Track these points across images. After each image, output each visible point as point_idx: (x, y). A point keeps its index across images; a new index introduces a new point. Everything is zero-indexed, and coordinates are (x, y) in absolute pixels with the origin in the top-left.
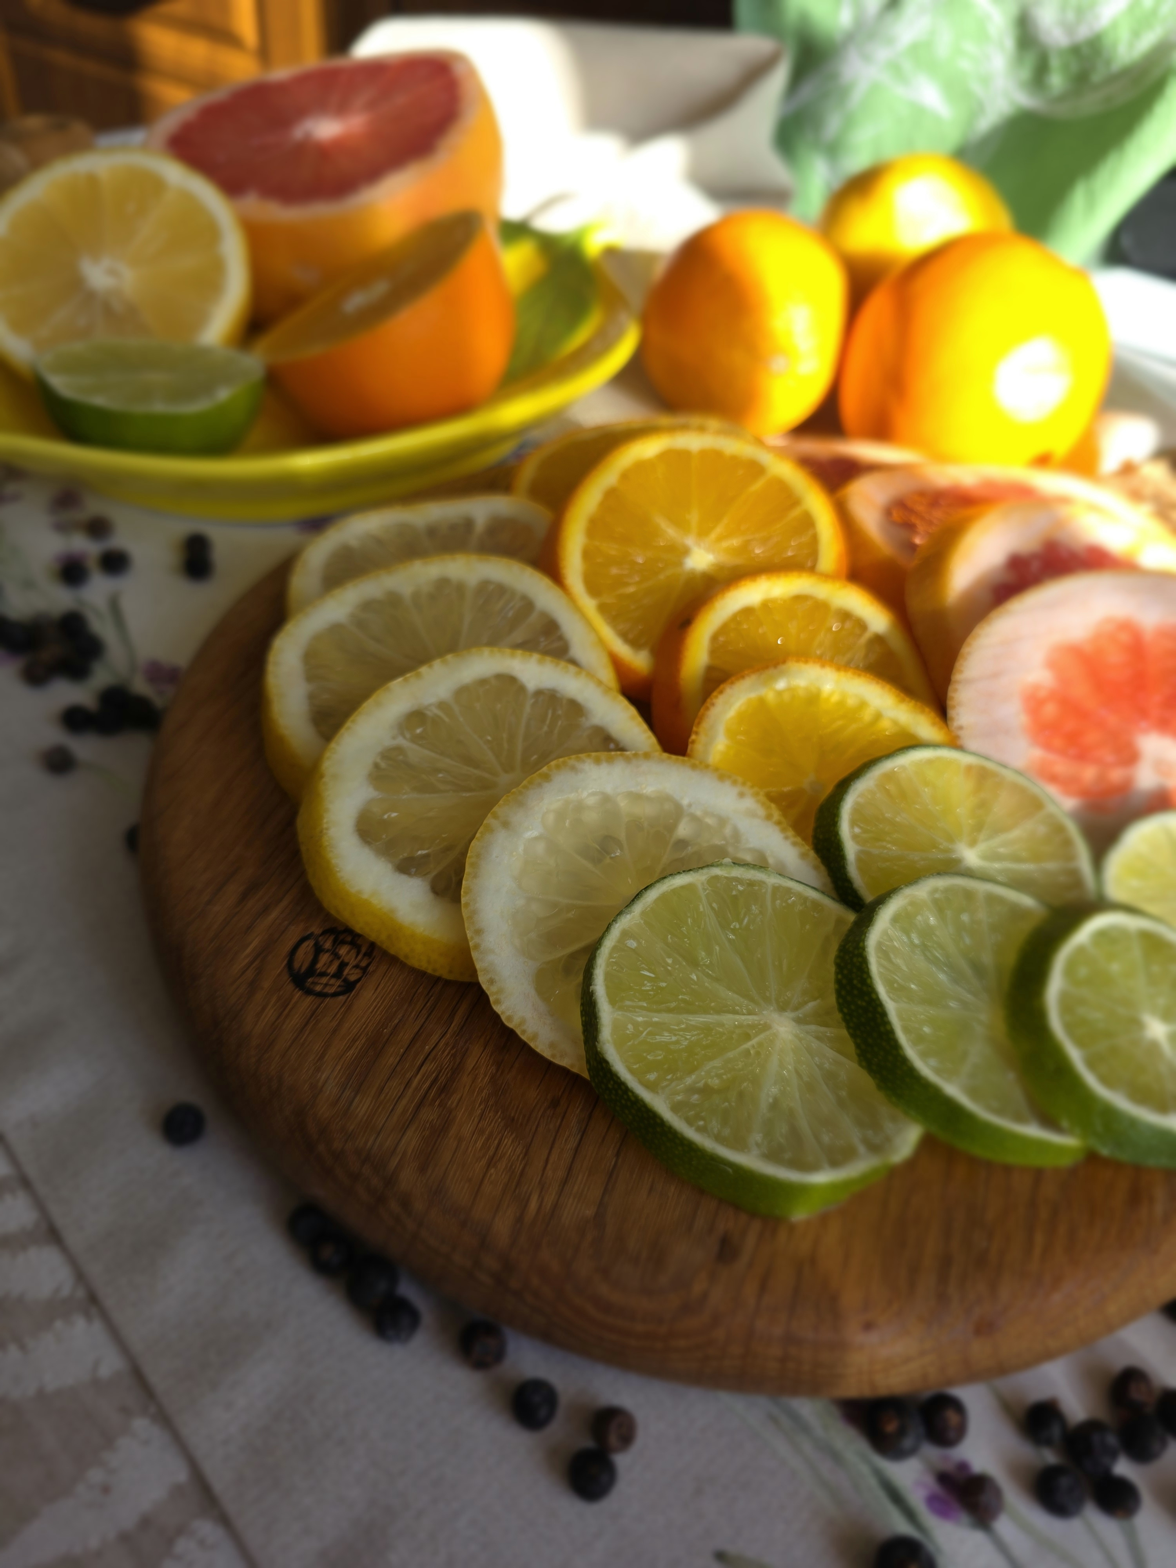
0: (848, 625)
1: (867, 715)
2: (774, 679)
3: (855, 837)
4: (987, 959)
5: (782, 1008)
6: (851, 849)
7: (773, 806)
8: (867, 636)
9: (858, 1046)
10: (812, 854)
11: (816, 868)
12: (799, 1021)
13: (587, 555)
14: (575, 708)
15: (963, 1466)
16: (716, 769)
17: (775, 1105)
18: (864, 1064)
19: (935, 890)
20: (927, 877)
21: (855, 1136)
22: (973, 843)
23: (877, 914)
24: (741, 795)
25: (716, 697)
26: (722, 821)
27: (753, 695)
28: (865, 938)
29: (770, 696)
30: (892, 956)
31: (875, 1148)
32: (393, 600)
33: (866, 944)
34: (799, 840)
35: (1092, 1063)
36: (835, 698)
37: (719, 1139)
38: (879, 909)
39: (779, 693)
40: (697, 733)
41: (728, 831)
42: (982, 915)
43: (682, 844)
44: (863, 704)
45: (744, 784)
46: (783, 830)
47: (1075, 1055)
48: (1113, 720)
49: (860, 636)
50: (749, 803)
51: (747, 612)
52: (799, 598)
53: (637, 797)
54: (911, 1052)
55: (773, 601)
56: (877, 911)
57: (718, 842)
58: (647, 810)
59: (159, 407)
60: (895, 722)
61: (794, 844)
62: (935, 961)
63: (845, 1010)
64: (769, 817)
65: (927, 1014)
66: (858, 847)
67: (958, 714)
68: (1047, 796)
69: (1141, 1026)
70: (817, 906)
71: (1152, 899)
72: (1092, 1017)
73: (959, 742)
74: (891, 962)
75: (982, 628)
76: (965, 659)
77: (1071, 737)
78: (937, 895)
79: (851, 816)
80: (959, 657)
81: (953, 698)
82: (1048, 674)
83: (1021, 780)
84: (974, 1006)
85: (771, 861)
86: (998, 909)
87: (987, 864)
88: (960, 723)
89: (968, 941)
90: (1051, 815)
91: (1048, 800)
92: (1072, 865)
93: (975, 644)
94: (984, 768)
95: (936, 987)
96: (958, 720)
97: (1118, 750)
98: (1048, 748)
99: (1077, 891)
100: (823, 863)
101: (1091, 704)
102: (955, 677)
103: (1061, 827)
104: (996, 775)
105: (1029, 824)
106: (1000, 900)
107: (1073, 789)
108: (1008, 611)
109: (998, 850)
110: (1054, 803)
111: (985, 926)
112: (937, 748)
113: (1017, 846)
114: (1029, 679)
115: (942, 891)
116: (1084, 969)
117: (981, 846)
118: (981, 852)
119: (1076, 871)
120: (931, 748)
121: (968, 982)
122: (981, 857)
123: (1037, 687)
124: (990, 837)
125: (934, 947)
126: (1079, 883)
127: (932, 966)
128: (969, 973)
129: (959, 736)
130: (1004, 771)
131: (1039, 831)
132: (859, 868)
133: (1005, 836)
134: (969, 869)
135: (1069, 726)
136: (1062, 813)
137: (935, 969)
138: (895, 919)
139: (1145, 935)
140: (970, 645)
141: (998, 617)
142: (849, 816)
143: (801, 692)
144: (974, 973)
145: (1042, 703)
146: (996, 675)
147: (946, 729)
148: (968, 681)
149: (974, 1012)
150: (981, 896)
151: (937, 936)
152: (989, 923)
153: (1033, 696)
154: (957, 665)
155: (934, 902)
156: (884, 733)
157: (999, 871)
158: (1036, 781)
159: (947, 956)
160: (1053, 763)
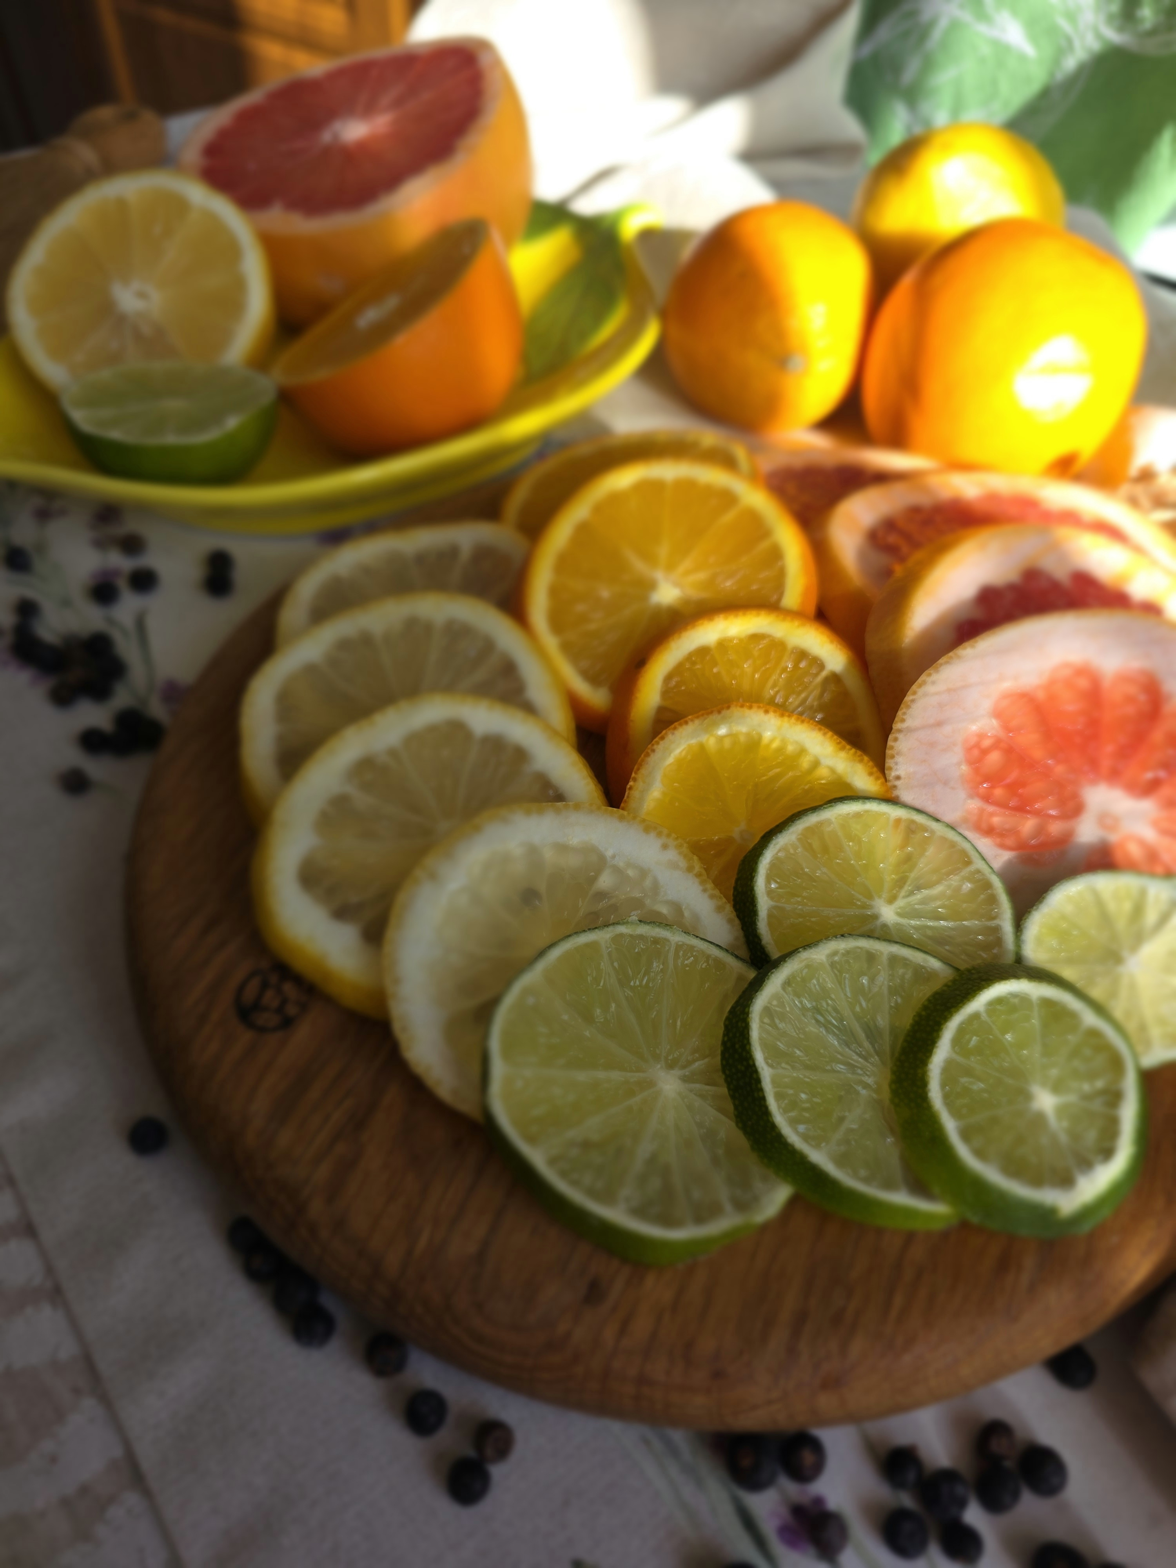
0: (803, 664)
1: (805, 763)
2: (716, 725)
3: (770, 893)
4: (883, 1021)
5: (671, 1066)
6: (763, 904)
7: (694, 856)
8: (824, 674)
9: (736, 1108)
10: (729, 908)
11: (730, 921)
12: (685, 1079)
13: (554, 592)
14: (520, 755)
15: (819, 1501)
16: (644, 821)
17: (652, 1161)
18: (740, 1125)
19: (835, 953)
20: (830, 940)
21: (723, 1194)
22: (891, 900)
23: (768, 979)
24: (665, 847)
25: (658, 743)
26: (644, 873)
27: (693, 741)
28: (750, 1004)
29: (711, 742)
30: (777, 1021)
31: (742, 1206)
32: (366, 640)
33: (751, 1009)
34: (717, 892)
35: (966, 1135)
36: (775, 745)
37: (591, 1193)
38: (772, 973)
39: (721, 739)
40: (635, 780)
41: (648, 883)
42: (882, 978)
43: (601, 895)
44: (802, 751)
45: (668, 836)
46: (702, 883)
47: (950, 1125)
48: (1060, 770)
49: (816, 675)
50: (672, 855)
51: (703, 651)
52: (756, 638)
53: (562, 848)
54: (779, 1119)
55: (730, 640)
56: (769, 976)
57: (637, 894)
58: (573, 861)
59: (171, 439)
60: (832, 770)
61: (712, 897)
62: (827, 1026)
63: (727, 1072)
64: (690, 869)
65: (807, 1080)
66: (772, 903)
67: (896, 764)
68: (977, 851)
69: (1028, 1097)
70: (719, 964)
71: (1070, 961)
72: (975, 1087)
73: (895, 793)
74: (777, 1028)
75: (930, 675)
76: (908, 707)
77: (1013, 788)
78: (836, 958)
79: (768, 872)
80: (902, 706)
81: (892, 748)
82: (994, 722)
83: (951, 835)
84: (862, 1069)
85: (686, 914)
86: (901, 971)
87: (904, 921)
88: (897, 773)
89: (864, 1004)
90: (978, 871)
91: (977, 855)
92: (993, 923)
93: (921, 692)
94: (913, 822)
95: (822, 1051)
96: (896, 770)
97: (1062, 803)
98: (987, 798)
99: (995, 951)
100: (738, 916)
101: (1038, 753)
102: (897, 726)
103: (988, 885)
104: (925, 829)
105: (954, 880)
106: (905, 962)
107: (1010, 841)
108: (959, 657)
109: (916, 906)
110: (984, 859)
111: (885, 990)
112: (866, 801)
113: (938, 903)
114: (974, 728)
115: (843, 955)
116: (974, 1038)
117: (901, 903)
118: (900, 908)
119: (997, 930)
120: (860, 802)
121: (860, 1045)
122: (899, 914)
123: (981, 736)
124: (911, 893)
125: (827, 1010)
126: (999, 942)
127: (823, 1030)
128: (862, 1035)
129: (895, 787)
130: (934, 825)
131: (964, 887)
132: (770, 924)
133: (925, 892)
134: (885, 926)
135: (1014, 775)
136: (990, 870)
137: (824, 1032)
138: (787, 983)
139: (1047, 1003)
140: (915, 693)
141: (947, 663)
142: (767, 872)
143: (742, 739)
144: (868, 1037)
145: (985, 752)
146: (939, 724)
147: (882, 780)
148: (910, 730)
149: (860, 1075)
150: (884, 959)
151: (832, 999)
152: (889, 986)
153: (977, 745)
154: (900, 713)
155: (833, 965)
156: (820, 782)
157: (916, 928)
158: (968, 834)
159: (841, 1020)
160: (992, 815)
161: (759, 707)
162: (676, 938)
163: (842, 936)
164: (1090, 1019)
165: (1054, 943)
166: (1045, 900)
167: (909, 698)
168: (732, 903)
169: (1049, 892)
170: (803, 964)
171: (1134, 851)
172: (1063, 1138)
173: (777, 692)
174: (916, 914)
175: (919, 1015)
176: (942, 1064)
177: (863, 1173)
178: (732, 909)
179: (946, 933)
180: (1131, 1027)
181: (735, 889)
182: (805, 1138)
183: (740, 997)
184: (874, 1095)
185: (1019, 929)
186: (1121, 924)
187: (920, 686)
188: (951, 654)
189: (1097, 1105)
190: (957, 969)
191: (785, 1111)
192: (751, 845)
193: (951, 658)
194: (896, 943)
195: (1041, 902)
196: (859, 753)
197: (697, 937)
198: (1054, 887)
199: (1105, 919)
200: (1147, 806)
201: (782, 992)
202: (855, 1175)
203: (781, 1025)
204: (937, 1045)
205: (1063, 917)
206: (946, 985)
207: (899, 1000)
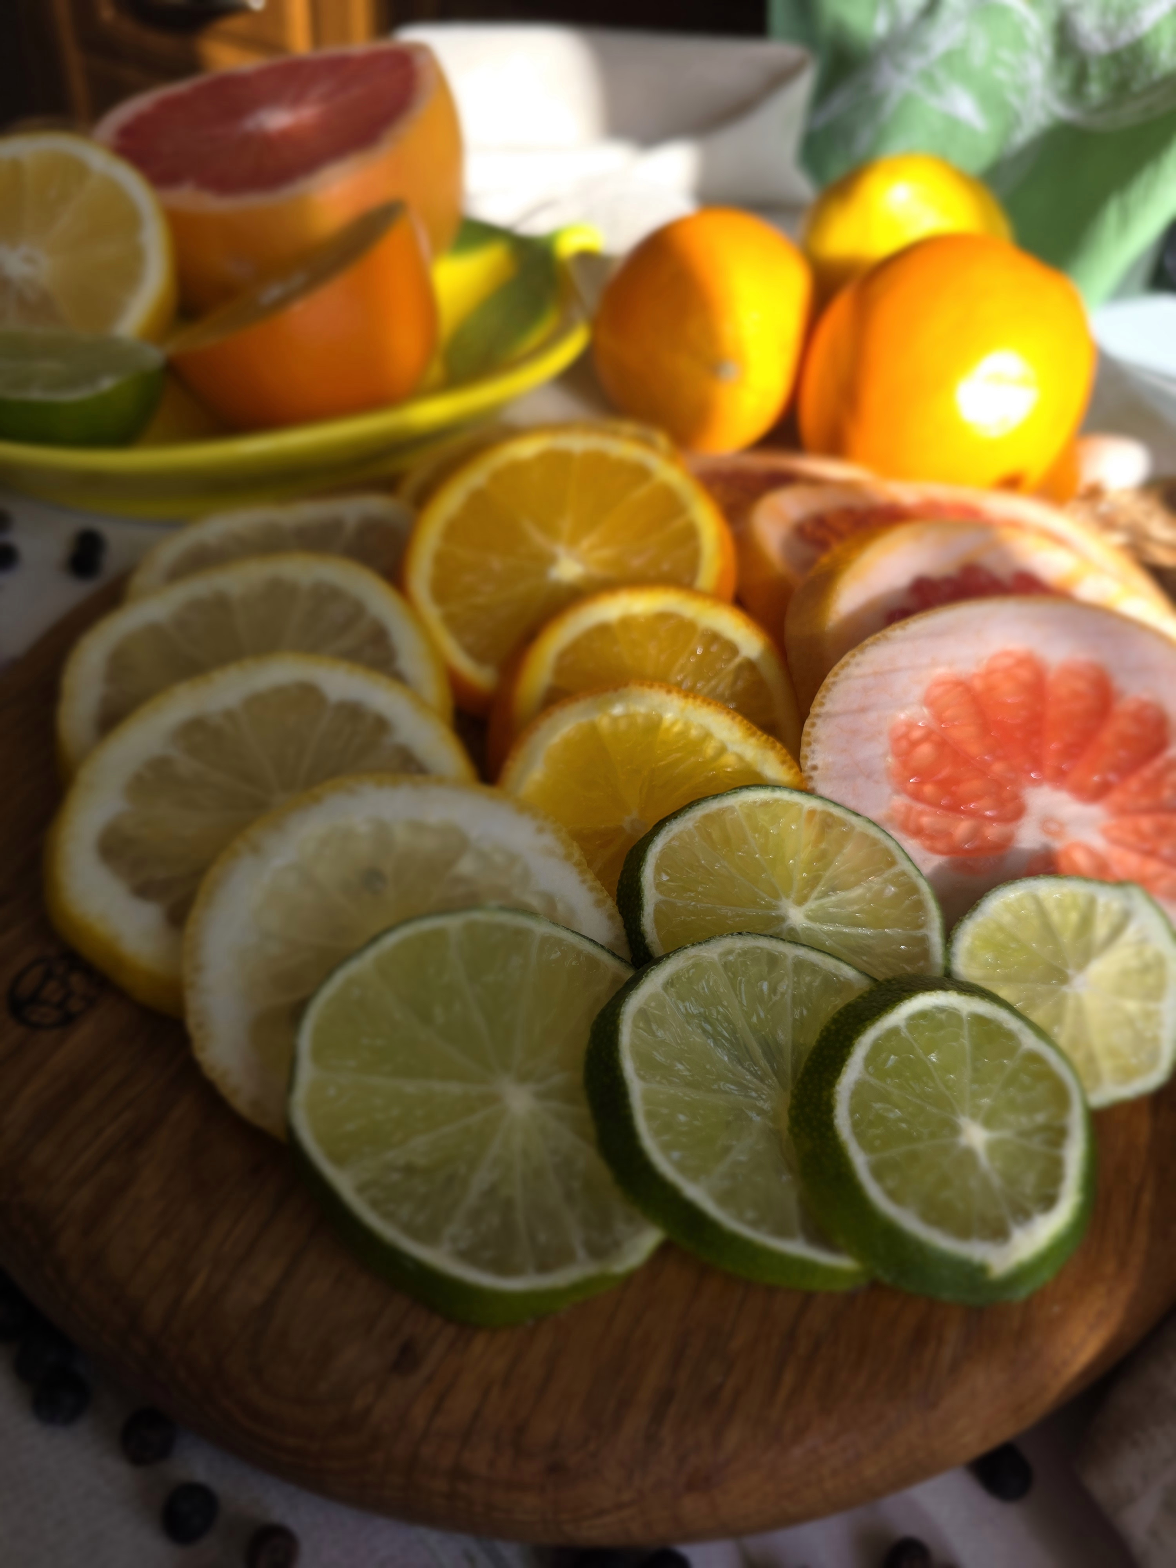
0: (714, 648)
1: (710, 750)
2: (611, 703)
3: (659, 885)
4: (784, 1036)
5: (523, 1078)
6: (651, 897)
7: (575, 844)
8: (738, 660)
9: (599, 1131)
10: (610, 903)
11: (611, 917)
12: (541, 1096)
13: (440, 560)
14: (382, 725)
17: (491, 1192)
18: (602, 1151)
19: (730, 952)
20: (725, 937)
21: (576, 1237)
22: (801, 901)
23: (646, 976)
24: (540, 830)
25: (542, 720)
26: (513, 858)
27: (584, 720)
28: (623, 1004)
29: (603, 722)
30: (654, 1027)
31: (598, 1252)
32: (221, 601)
33: (622, 1010)
34: (598, 884)
35: (878, 1172)
36: (677, 728)
37: (408, 1229)
38: (652, 970)
39: (615, 720)
40: (513, 760)
41: (517, 870)
42: (784, 986)
43: (459, 881)
44: (707, 735)
45: (546, 818)
46: (581, 873)
47: (859, 1160)
48: (998, 768)
49: (729, 661)
50: (548, 840)
51: (603, 630)
52: (663, 617)
53: (417, 827)
54: (650, 1143)
55: (634, 617)
56: (648, 973)
57: (502, 882)
58: (429, 843)
59: (36, 395)
60: (740, 758)
61: (591, 889)
62: (715, 1037)
63: (591, 1088)
64: (568, 857)
65: (687, 1098)
66: (660, 897)
67: (813, 752)
68: (903, 850)
69: (955, 1130)
70: (592, 963)
71: (1008, 979)
72: (891, 1116)
73: (811, 785)
74: (654, 1035)
75: (854, 656)
76: (828, 690)
77: (945, 785)
78: (731, 958)
79: (659, 861)
80: (822, 688)
81: (809, 734)
82: (926, 711)
83: (873, 832)
84: (756, 1091)
85: (560, 907)
86: (808, 979)
87: (816, 926)
88: (814, 762)
89: (762, 1014)
90: (903, 874)
91: (902, 854)
92: (919, 933)
93: (843, 674)
94: (830, 815)
95: (708, 1067)
96: (813, 759)
97: (1000, 803)
98: (917, 796)
99: (921, 964)
100: (621, 913)
101: (974, 749)
102: (815, 710)
103: (914, 889)
104: (844, 823)
105: (875, 881)
106: (814, 969)
107: (940, 845)
108: (887, 638)
109: (831, 910)
110: (910, 859)
111: (788, 999)
112: (776, 789)
113: (856, 908)
114: (902, 716)
115: (739, 955)
116: (892, 1057)
117: (812, 905)
118: (811, 910)
119: (923, 941)
120: (769, 789)
121: (755, 1063)
122: (809, 917)
123: (911, 725)
124: (825, 894)
125: (717, 1019)
126: (925, 954)
127: (710, 1042)
128: (758, 1051)
129: (810, 778)
130: (854, 820)
131: (887, 891)
132: (657, 921)
133: (842, 895)
134: (792, 930)
135: (945, 772)
136: (917, 873)
137: (712, 1045)
138: (670, 984)
139: (979, 1020)
140: (836, 675)
141: (874, 644)
142: (657, 862)
143: (640, 720)
144: (765, 1053)
145: (914, 744)
146: (863, 710)
147: (796, 769)
148: (829, 715)
149: (755, 1098)
150: (789, 963)
151: (723, 1006)
152: (794, 996)
153: (905, 736)
154: (819, 696)
155: (726, 966)
156: (726, 770)
157: (829, 934)
158: (892, 833)
159: (734, 1032)
160: (921, 813)
161: (661, 687)
162: (541, 928)
163: (740, 933)
164: (1029, 1041)
165: (989, 957)
166: (979, 908)
167: (829, 680)
168: (616, 899)
169: (984, 898)
170: (691, 962)
171: (1081, 859)
172: (996, 1181)
173: (685, 677)
174: (831, 919)
175: (827, 1029)
176: (852, 1086)
177: (750, 1214)
178: (614, 904)
179: (864, 942)
180: (1078, 1057)
181: (620, 882)
182: (681, 1167)
183: (613, 998)
184: (771, 1125)
185: (949, 940)
186: (1066, 937)
187: (843, 667)
188: (878, 635)
189: (1036, 1144)
190: (875, 980)
191: (657, 1133)
192: (642, 835)
193: (878, 639)
194: (804, 945)
195: (974, 910)
196: (771, 739)
197: (568, 929)
198: (990, 893)
199: (1048, 930)
200: (1096, 812)
201: (662, 992)
202: (740, 1217)
203: (660, 1033)
204: (847, 1063)
205: (1001, 928)
206: (861, 997)
207: (805, 1012)
